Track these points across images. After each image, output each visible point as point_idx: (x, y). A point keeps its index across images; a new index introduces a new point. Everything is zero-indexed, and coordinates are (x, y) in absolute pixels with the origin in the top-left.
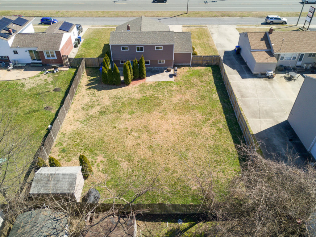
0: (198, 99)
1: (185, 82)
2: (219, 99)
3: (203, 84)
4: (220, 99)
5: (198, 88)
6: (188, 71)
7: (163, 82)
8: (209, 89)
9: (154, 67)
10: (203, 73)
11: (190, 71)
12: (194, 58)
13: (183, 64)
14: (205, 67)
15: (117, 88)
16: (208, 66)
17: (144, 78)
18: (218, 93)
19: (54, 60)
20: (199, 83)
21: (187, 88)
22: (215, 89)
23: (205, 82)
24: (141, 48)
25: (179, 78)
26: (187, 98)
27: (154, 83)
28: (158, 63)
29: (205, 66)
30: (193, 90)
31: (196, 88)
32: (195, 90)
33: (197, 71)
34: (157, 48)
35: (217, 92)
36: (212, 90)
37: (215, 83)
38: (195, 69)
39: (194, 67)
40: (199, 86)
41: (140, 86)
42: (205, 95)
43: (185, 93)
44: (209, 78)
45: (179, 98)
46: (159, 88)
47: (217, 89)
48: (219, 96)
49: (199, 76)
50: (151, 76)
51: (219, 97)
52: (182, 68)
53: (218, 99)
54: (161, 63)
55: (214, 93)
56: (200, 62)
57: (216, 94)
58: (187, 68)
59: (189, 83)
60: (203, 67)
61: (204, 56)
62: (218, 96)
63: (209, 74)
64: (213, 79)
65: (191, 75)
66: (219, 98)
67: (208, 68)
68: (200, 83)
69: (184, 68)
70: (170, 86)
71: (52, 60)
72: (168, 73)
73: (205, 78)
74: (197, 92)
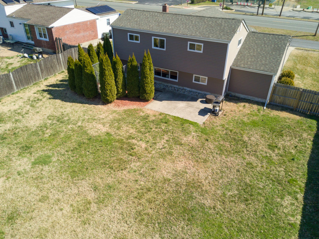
0: (231, 193)
1: (226, 134)
2: (299, 222)
3: (273, 154)
4: (302, 224)
5: (253, 159)
6: (253, 113)
7: (176, 119)
8: (283, 173)
9: (185, 88)
10: (289, 127)
11: (257, 115)
12: (277, 90)
13: (250, 97)
14: (300, 116)
15: (82, 103)
16: (311, 117)
17: (146, 100)
18: (305, 198)
19: (46, 42)
20: (263, 148)
21: (221, 150)
22: (302, 182)
23: (281, 152)
24: (161, 40)
25: (218, 121)
26: (201, 175)
27: (157, 114)
28: (194, 81)
29: (302, 114)
30: (235, 161)
31: (244, 159)
32: (239, 161)
33: (276, 120)
34: (192, 47)
35: (306, 193)
36: (291, 182)
37: (309, 164)
38: (272, 114)
39: (272, 109)
40: (257, 157)
41: (125, 111)
42: (259, 188)
43: (205, 161)
44: (299, 145)
45: (180, 166)
46: (156, 128)
47: (307, 184)
48: (304, 209)
49: (272, 130)
50: (163, 101)
51: (304, 216)
52: (242, 104)
53: (298, 219)
54: (200, 83)
55: (289, 194)
56: (292, 103)
57: (297, 199)
58: (255, 107)
59: (235, 139)
60: (295, 116)
61: (305, 91)
62: (300, 210)
63: (305, 135)
64: (309, 151)
65: (254, 124)
66: (299, 217)
67: (309, 120)
68: (265, 150)
69: (247, 105)
70: (183, 130)
71: (44, 41)
72: (203, 106)
73: (286, 142)
74: (241, 170)
